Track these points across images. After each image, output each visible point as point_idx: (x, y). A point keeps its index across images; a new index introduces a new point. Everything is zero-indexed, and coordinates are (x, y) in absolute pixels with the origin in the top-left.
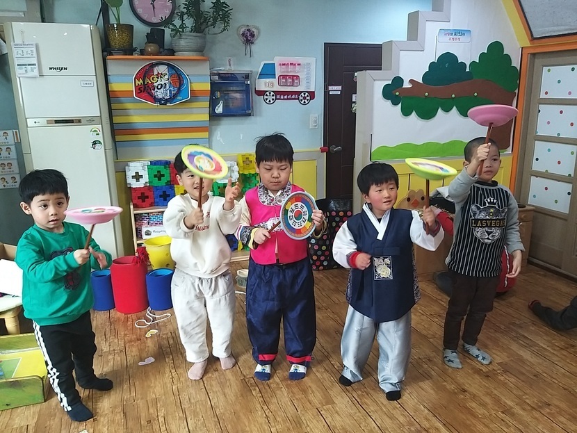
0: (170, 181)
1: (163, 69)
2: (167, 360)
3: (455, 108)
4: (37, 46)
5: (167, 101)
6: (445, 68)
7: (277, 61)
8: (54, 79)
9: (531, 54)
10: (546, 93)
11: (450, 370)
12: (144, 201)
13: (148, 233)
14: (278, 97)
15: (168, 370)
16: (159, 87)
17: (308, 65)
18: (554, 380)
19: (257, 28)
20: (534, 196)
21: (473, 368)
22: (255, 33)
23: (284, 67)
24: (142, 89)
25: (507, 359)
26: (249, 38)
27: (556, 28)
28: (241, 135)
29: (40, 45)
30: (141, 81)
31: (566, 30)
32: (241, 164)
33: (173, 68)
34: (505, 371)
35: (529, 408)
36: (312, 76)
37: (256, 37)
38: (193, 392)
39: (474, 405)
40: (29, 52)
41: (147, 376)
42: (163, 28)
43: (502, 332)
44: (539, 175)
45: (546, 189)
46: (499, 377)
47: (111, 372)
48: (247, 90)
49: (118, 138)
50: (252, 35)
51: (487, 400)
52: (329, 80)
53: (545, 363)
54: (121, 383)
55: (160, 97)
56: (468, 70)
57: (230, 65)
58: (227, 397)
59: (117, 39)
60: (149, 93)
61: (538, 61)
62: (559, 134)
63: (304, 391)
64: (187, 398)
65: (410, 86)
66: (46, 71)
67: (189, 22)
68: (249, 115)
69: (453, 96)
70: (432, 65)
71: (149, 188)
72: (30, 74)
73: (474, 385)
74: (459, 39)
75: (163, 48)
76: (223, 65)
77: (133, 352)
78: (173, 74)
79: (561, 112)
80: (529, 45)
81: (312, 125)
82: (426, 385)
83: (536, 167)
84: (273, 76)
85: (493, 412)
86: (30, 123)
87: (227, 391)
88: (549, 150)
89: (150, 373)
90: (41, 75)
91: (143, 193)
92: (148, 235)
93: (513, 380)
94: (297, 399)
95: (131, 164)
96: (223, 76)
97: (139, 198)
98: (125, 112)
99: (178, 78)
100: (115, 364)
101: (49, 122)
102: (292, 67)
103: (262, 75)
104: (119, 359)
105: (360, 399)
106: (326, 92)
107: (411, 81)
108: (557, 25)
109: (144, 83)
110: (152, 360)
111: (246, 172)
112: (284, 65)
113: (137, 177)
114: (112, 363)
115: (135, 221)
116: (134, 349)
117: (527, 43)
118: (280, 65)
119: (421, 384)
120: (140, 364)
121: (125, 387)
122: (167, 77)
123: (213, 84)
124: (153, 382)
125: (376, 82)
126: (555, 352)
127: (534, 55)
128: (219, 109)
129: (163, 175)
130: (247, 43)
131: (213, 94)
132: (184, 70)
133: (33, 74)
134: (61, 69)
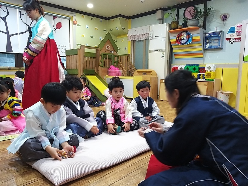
4: (153, 31)
5: (184, 43)
8: (156, 39)
14: (236, 40)
16: (183, 39)
19: (228, 14)
23: (238, 27)
24: (178, 40)
26: (224, 18)
30: (178, 38)
37: (228, 17)
55: (182, 42)
57: (216, 30)
84: (234, 32)
96: (210, 34)
122: (186, 36)
130: (223, 20)
131: (206, 41)
132: (191, 33)
133: (152, 38)
134: (158, 36)
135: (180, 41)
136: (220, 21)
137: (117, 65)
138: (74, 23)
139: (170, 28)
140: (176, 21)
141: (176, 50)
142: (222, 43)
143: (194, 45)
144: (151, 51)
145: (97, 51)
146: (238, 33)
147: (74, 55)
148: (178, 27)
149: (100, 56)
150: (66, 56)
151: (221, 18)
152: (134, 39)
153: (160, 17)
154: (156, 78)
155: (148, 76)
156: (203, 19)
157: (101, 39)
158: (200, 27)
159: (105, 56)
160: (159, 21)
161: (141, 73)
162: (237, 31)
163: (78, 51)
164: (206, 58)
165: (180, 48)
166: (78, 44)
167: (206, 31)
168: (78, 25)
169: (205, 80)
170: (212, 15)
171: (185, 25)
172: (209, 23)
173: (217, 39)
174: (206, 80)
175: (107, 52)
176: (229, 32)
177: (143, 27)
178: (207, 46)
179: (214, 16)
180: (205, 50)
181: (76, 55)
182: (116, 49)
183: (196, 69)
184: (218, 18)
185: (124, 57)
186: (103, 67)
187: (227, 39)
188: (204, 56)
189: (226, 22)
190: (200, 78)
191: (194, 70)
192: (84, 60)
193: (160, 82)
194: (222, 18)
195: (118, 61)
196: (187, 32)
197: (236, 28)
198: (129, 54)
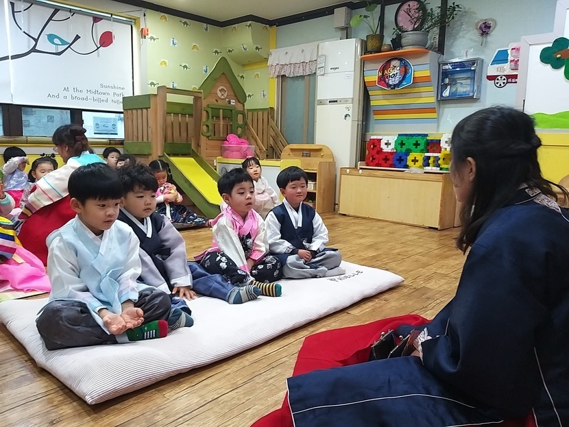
4: (325, 56)
5: (395, 86)
7: (510, 46)
8: (332, 75)
14: (510, 80)
16: (392, 76)
22: (491, 25)
24: (382, 79)
26: (485, 29)
30: (382, 73)
37: (492, 28)
40: (323, 60)
50: (489, 27)
57: (467, 56)
78: (402, 66)
84: (506, 61)
96: (452, 65)
118: (512, 49)
125: (532, 47)
130: (482, 35)
131: (443, 81)
132: (411, 62)
133: (322, 73)
134: (336, 68)
135: (385, 81)
136: (474, 35)
137: (244, 132)
138: (143, 34)
139: (365, 50)
140: (378, 33)
141: (377, 101)
142: (479, 87)
143: (416, 90)
144: (321, 103)
145: (197, 99)
146: (513, 63)
147: (142, 109)
148: (382, 49)
149: (204, 113)
150: (123, 111)
151: (476, 28)
152: (282, 74)
153: (343, 24)
154: (332, 165)
155: (315, 158)
156: (438, 31)
157: (206, 71)
158: (431, 48)
159: (214, 113)
160: (339, 33)
161: (298, 153)
162: (512, 59)
163: (152, 100)
164: (443, 120)
165: (385, 97)
166: (152, 84)
167: (444, 58)
168: (152, 38)
169: (439, 169)
170: (459, 23)
171: (397, 44)
172: (452, 41)
173: (467, 78)
174: (441, 169)
175: (220, 102)
176: (496, 61)
177: (303, 46)
178: (446, 93)
179: (462, 24)
180: (442, 101)
181: (147, 108)
182: (241, 96)
183: (419, 145)
184: (471, 28)
185: (261, 113)
186: (210, 138)
187: (491, 78)
188: (438, 115)
189: (489, 38)
190: (428, 165)
191: (416, 148)
192: (165, 120)
193: (341, 174)
194: (481, 28)
195: (246, 124)
196: (401, 60)
197: (509, 52)
198: (272, 109)
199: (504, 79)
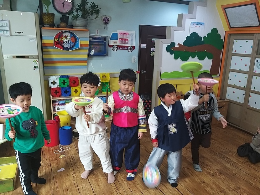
0: (69, 85)
1: (68, 34)
2: (70, 169)
3: (196, 56)
4: (9, 22)
5: (69, 49)
6: (193, 39)
7: (118, 32)
8: (16, 37)
9: (229, 34)
10: (235, 51)
11: (197, 173)
12: (56, 94)
13: (58, 109)
14: (119, 48)
15: (71, 174)
16: (66, 42)
17: (132, 34)
18: (241, 177)
19: (110, 17)
20: (229, 95)
21: (207, 172)
22: (109, 19)
23: (122, 35)
24: (58, 43)
25: (220, 168)
26: (106, 21)
27: (241, 24)
28: (102, 65)
29: (11, 21)
30: (57, 39)
31: (245, 25)
32: (102, 78)
33: (72, 34)
34: (220, 173)
35: (232, 190)
36: (134, 40)
37: (109, 21)
38: (84, 184)
39: (208, 189)
40: (5, 24)
41: (62, 177)
42: (68, 15)
43: (217, 156)
44: (231, 86)
45: (234, 92)
46: (218, 176)
47: (44, 175)
48: (105, 45)
49: (45, 65)
50: (108, 20)
51: (214, 186)
52: (141, 42)
53: (236, 169)
54: (50, 180)
55: (66, 47)
56: (202, 40)
57: (97, 33)
58: (100, 186)
59: (47, 20)
60: (61, 45)
61: (232, 37)
62: (240, 69)
63: (134, 184)
64: (82, 187)
65: (178, 46)
66: (13, 33)
67: (80, 13)
68: (106, 56)
69: (196, 51)
70: (188, 37)
71: (59, 88)
72: (6, 34)
73: (208, 179)
74: (199, 27)
75: (68, 24)
76: (94, 33)
77: (54, 165)
78: (72, 37)
79: (241, 60)
80: (229, 30)
81: (133, 61)
82: (187, 180)
83: (230, 83)
84: (117, 39)
85: (217, 192)
86: (5, 57)
87: (100, 184)
88: (236, 76)
89: (63, 176)
90: (11, 35)
91: (56, 91)
92: (58, 110)
93: (224, 177)
94: (131, 187)
95: (51, 77)
96: (94, 38)
97: (54, 92)
98: (49, 53)
99: (74, 39)
100: (46, 171)
101: (13, 57)
102: (125, 35)
103: (112, 38)
104: (48, 169)
105: (160, 187)
106: (140, 46)
107: (179, 44)
108: (241, 23)
109: (59, 40)
110: (64, 169)
111: (104, 82)
112: (122, 34)
113: (54, 83)
114: (45, 171)
115: (53, 103)
116: (54, 164)
117: (228, 29)
118: (120, 34)
119: (185, 179)
120: (58, 171)
121: (52, 182)
122: (69, 38)
123: (90, 41)
124: (65, 179)
125: (164, 44)
126: (240, 165)
127: (230, 34)
128: (92, 53)
129: (66, 83)
130: (105, 24)
131: (90, 46)
132: (78, 35)
136: (101, 23)
187: (110, 46)
194: (104, 20)
199: (116, 47)
